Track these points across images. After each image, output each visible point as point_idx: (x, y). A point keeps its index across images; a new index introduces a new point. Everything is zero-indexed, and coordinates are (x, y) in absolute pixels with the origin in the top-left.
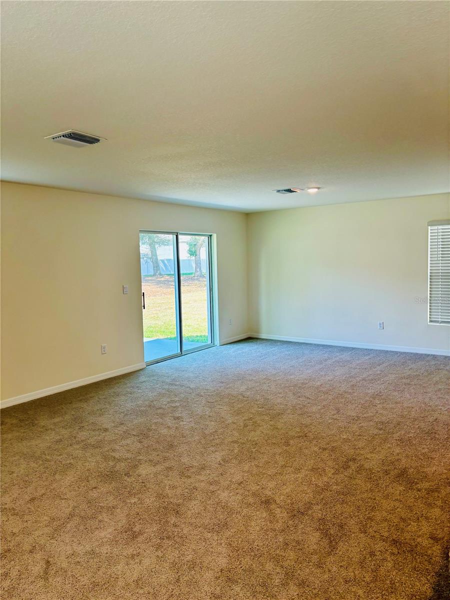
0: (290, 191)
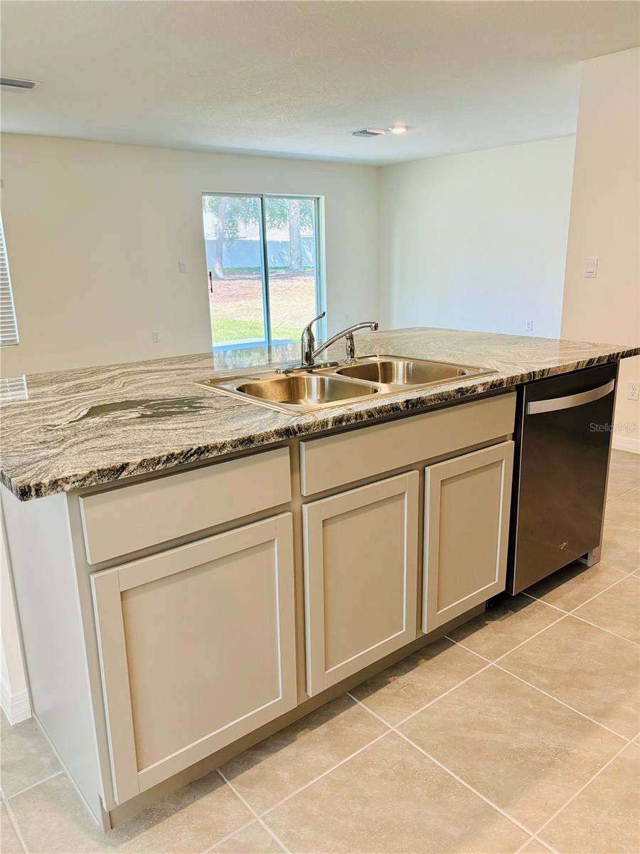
0: (365, 132)
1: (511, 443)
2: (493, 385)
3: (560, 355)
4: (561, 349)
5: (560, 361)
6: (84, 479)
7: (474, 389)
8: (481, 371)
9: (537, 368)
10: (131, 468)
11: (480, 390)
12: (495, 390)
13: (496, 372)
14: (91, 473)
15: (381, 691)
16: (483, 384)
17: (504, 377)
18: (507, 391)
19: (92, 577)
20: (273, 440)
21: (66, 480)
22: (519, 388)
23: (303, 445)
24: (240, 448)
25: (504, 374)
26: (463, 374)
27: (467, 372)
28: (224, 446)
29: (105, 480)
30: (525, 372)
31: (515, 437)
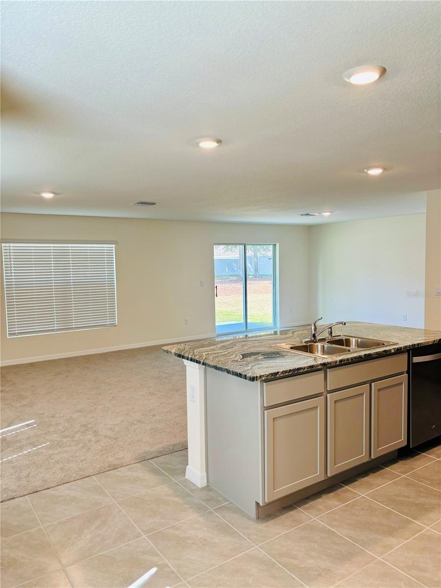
1: (406, 375)
2: (398, 349)
3: (425, 337)
4: (425, 334)
5: (425, 340)
6: (268, 376)
7: (390, 350)
8: (391, 343)
9: (416, 343)
10: (280, 373)
11: (393, 351)
12: (399, 351)
13: (398, 344)
14: (270, 374)
15: (355, 483)
16: (394, 349)
17: (402, 346)
18: (403, 352)
19: (266, 412)
20: (319, 367)
21: (263, 376)
22: (408, 351)
23: (328, 370)
24: (309, 369)
25: (402, 344)
26: (384, 344)
27: (385, 344)
28: (305, 368)
29: (273, 377)
30: (411, 344)
31: (408, 372)
